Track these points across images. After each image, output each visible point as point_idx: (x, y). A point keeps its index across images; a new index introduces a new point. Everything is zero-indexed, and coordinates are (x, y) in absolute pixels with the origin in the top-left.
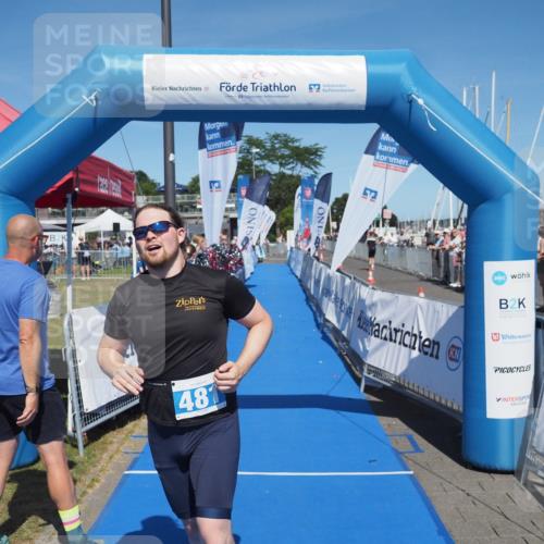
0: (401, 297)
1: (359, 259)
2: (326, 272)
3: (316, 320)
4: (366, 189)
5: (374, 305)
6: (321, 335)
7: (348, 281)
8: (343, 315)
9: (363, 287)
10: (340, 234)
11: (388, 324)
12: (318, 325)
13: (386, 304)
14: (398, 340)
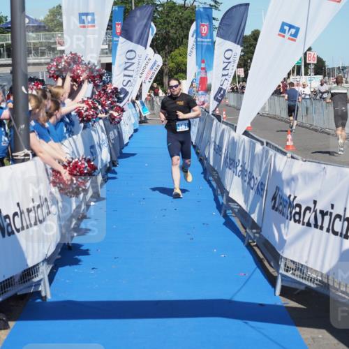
0: (329, 168)
1: (274, 118)
2: (229, 135)
3: (216, 200)
4: (284, 24)
5: (293, 179)
6: (223, 220)
7: (259, 147)
8: (252, 193)
9: (279, 156)
10: (248, 85)
11: (312, 206)
12: (219, 207)
13: (309, 178)
14: (326, 226)
